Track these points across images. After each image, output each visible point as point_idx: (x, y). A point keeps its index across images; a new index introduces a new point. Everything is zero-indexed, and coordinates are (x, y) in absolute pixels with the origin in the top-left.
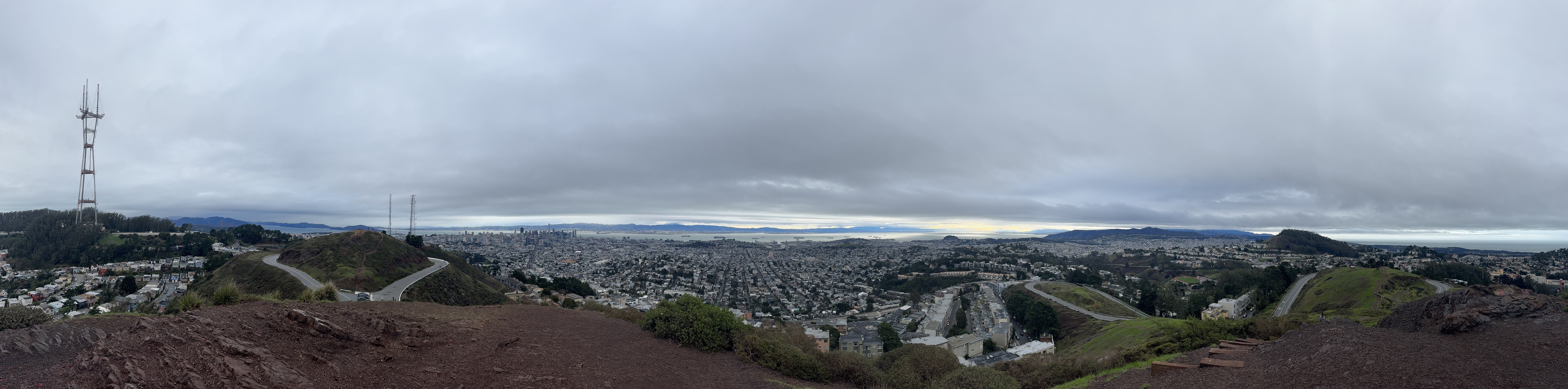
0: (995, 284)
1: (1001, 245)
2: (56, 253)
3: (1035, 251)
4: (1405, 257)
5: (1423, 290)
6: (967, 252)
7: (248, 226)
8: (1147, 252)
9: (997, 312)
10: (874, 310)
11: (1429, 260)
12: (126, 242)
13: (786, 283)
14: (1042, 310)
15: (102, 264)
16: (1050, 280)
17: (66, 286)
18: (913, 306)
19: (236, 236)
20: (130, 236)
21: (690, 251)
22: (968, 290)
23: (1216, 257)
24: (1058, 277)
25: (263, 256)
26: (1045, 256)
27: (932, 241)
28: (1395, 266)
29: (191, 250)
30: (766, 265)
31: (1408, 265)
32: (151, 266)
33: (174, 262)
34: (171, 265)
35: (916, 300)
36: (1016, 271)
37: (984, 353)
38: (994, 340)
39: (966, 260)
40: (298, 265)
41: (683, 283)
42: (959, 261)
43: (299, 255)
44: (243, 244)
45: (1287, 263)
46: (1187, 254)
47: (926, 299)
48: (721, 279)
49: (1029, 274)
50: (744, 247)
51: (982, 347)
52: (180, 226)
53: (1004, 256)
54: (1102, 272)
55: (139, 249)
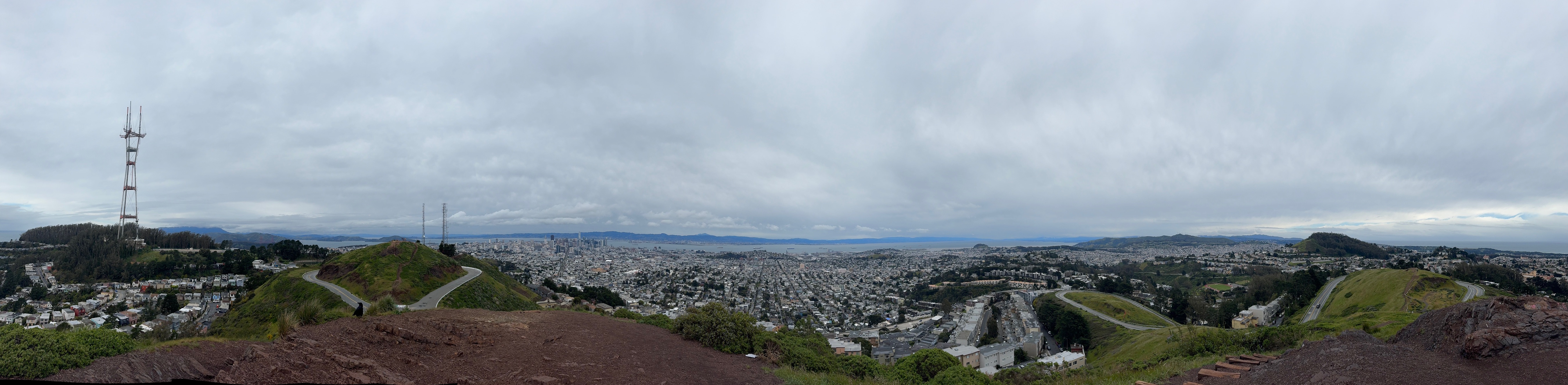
0: (1026, 293)
1: (1032, 254)
2: (98, 269)
3: (1065, 259)
4: (1435, 258)
5: (1453, 292)
6: (997, 260)
7: (287, 242)
8: (1178, 259)
9: (1028, 321)
10: (906, 321)
11: (1460, 261)
12: (167, 258)
13: (818, 295)
14: (1072, 319)
15: (144, 281)
16: (1081, 289)
17: (108, 301)
18: (944, 316)
19: (276, 253)
20: (171, 253)
21: (721, 263)
22: (998, 299)
23: (1247, 263)
24: (1089, 286)
25: (303, 272)
26: (1075, 264)
28: (1426, 268)
29: (232, 267)
30: (797, 277)
31: (1438, 266)
32: (193, 285)
33: (215, 280)
34: (213, 284)
35: (947, 309)
36: (1047, 281)
37: (1015, 363)
38: (1025, 350)
39: (996, 269)
40: (337, 281)
41: (714, 295)
42: (989, 270)
43: (337, 270)
44: (283, 261)
45: (1316, 267)
46: (1217, 261)
47: (957, 309)
48: (753, 291)
49: (1059, 283)
50: (775, 258)
51: (1013, 357)
52: (220, 243)
53: (1035, 264)
54: (1133, 281)
55: (180, 266)
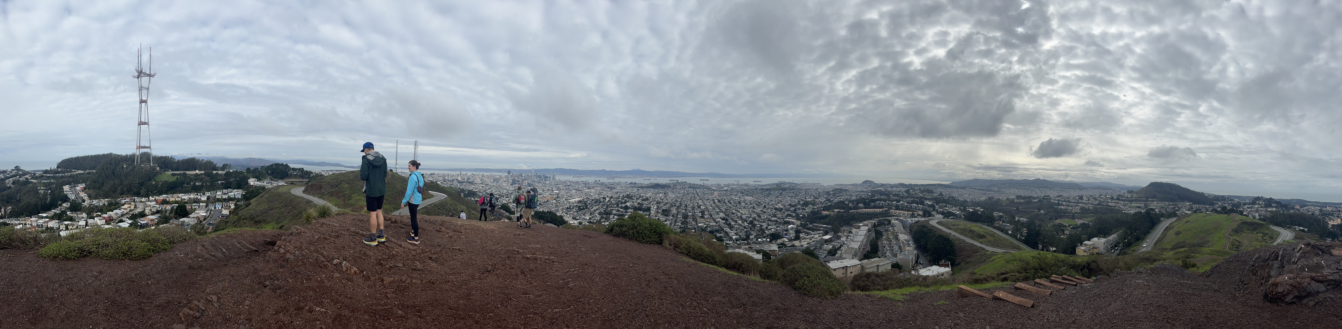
0: (904, 219)
1: (910, 189)
2: (121, 187)
3: (940, 194)
4: (1254, 206)
5: (1267, 234)
6: (881, 193)
7: (277, 164)
8: (1035, 198)
9: (905, 241)
10: (801, 238)
11: (1274, 209)
12: (177, 178)
13: (729, 216)
14: (944, 244)
15: (159, 195)
16: (951, 218)
17: (131, 211)
18: (836, 238)
19: (268, 173)
20: (180, 174)
21: (648, 191)
22: (881, 224)
23: (1093, 204)
24: (958, 216)
25: (291, 188)
26: (948, 199)
27: (852, 185)
28: (1245, 213)
29: (231, 184)
30: (712, 202)
31: (1255, 214)
32: (199, 197)
33: (217, 194)
34: (215, 197)
35: (836, 230)
36: (923, 210)
39: (880, 199)
40: (320, 195)
42: (874, 200)
43: (321, 188)
44: (273, 179)
45: (1152, 209)
46: (1068, 200)
47: (845, 230)
48: (674, 212)
49: (934, 213)
50: (694, 188)
52: (221, 165)
53: (913, 198)
54: (996, 213)
55: (188, 183)
